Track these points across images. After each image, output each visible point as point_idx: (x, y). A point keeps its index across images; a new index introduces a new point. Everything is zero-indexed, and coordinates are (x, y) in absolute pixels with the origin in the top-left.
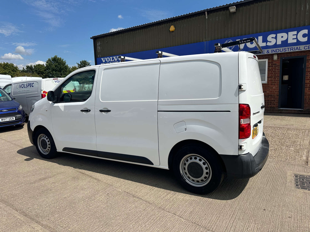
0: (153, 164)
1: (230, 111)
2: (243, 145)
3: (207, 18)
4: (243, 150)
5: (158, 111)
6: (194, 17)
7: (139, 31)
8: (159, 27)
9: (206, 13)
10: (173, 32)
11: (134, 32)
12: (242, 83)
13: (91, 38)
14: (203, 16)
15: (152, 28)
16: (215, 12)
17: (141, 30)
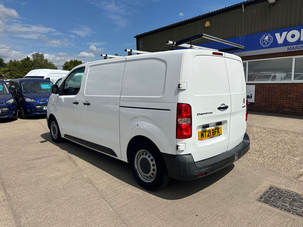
0: (117, 157)
1: (169, 110)
2: (179, 144)
3: (243, 11)
4: (179, 150)
5: (120, 106)
6: (230, 11)
7: (177, 28)
8: (195, 23)
9: (243, 6)
10: (208, 27)
11: (171, 30)
12: (182, 81)
13: (135, 37)
14: (240, 9)
15: (188, 25)
16: (253, 4)
17: (178, 27)
